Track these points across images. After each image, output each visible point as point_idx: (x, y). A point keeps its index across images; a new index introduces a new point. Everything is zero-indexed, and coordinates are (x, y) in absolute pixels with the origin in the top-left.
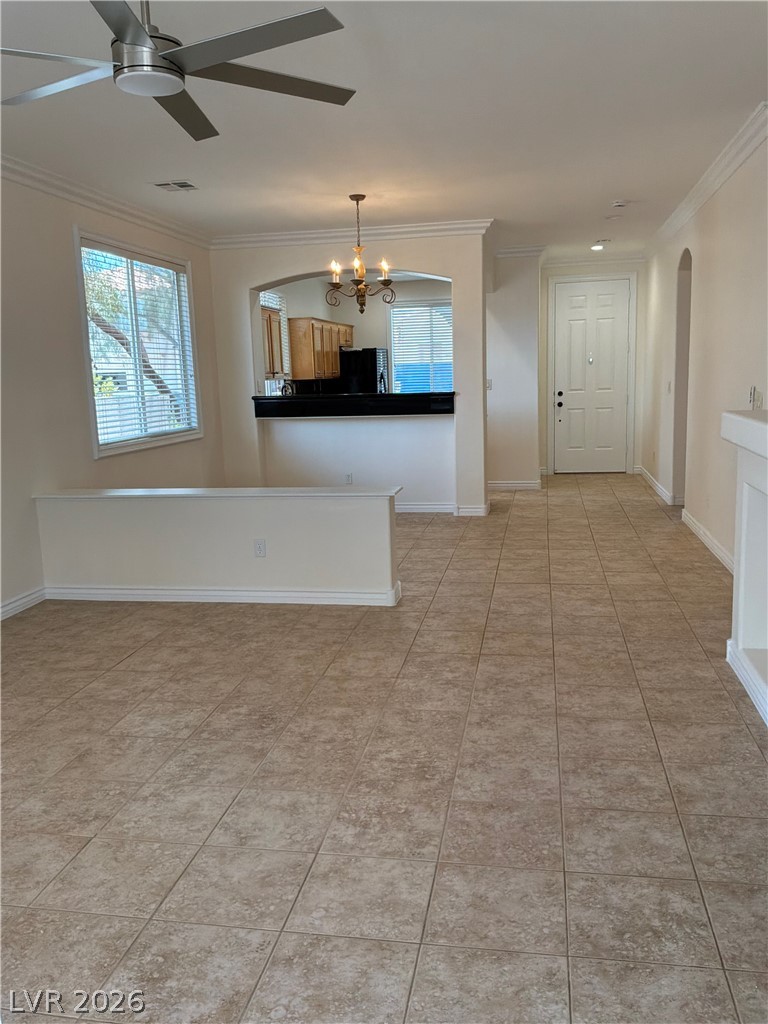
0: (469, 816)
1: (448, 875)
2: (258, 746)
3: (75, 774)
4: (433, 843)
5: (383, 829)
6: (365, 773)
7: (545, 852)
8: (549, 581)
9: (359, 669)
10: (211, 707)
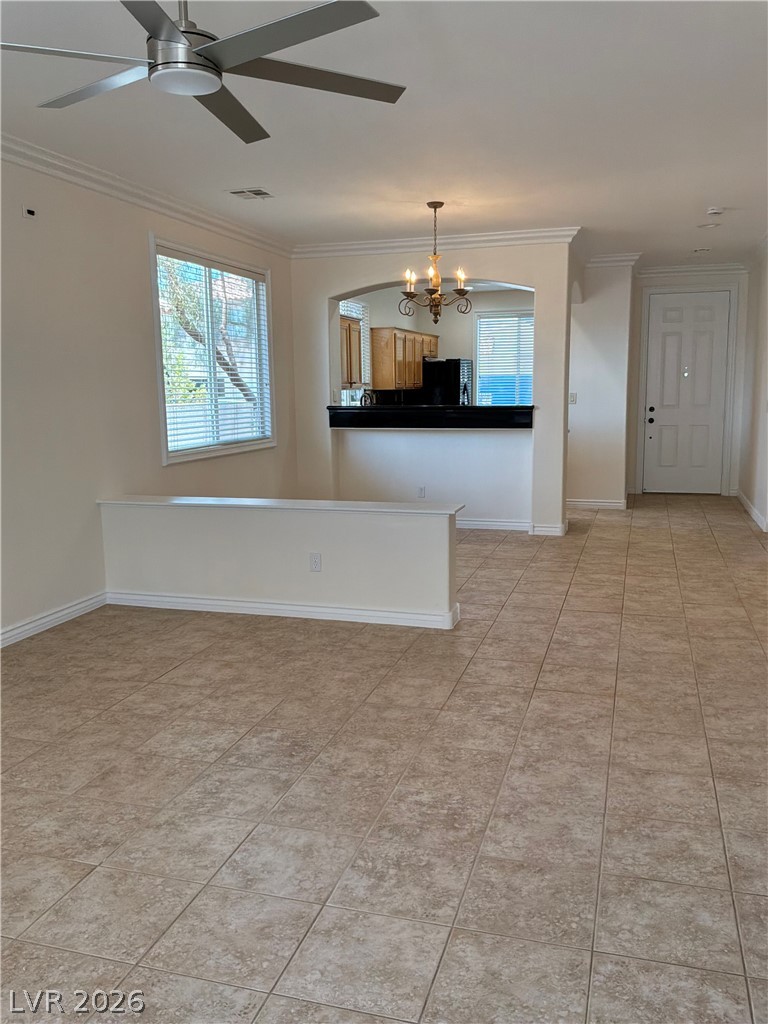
0: (495, 876)
1: (462, 943)
2: (284, 776)
3: (94, 793)
4: (451, 904)
5: (399, 884)
6: (389, 816)
7: (574, 926)
8: (620, 611)
9: (402, 697)
10: (242, 731)
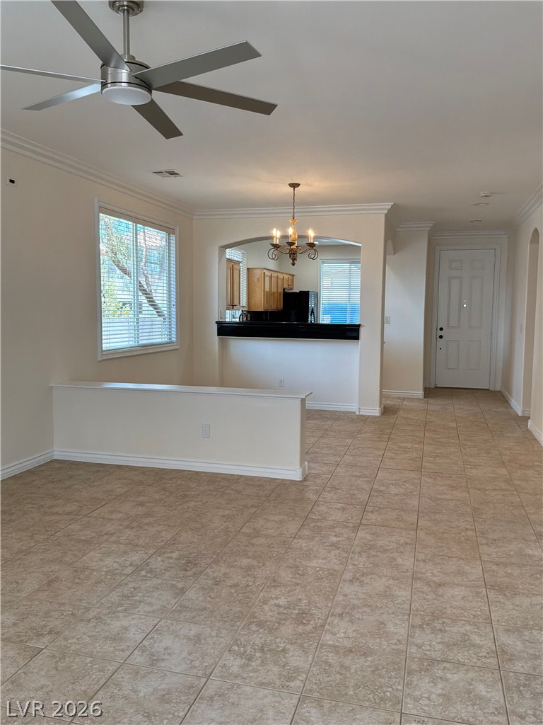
0: (332, 658)
1: (308, 707)
2: (180, 585)
3: (43, 596)
4: (300, 678)
5: (263, 663)
6: (256, 614)
7: (388, 694)
8: (420, 469)
9: (267, 529)
10: (152, 551)
